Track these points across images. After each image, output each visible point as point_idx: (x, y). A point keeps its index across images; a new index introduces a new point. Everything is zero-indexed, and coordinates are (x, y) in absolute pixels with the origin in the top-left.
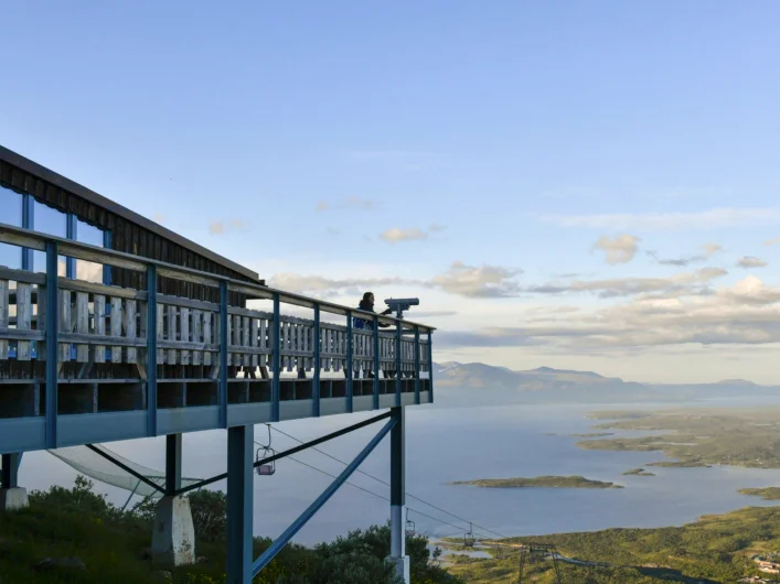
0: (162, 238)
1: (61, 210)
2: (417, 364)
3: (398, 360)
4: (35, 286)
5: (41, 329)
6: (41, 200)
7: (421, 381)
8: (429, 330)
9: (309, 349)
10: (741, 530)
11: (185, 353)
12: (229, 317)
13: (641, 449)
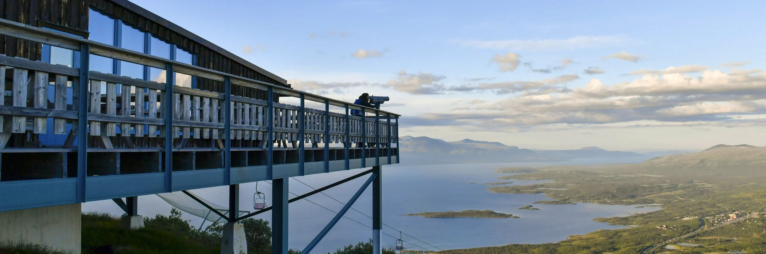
0: (228, 58)
1: (167, 42)
2: (389, 138)
3: (377, 136)
4: (159, 91)
5: (163, 118)
6: (155, 36)
7: (392, 149)
8: (396, 117)
9: (322, 129)
10: (596, 245)
11: (247, 133)
12: (274, 109)
13: (530, 193)
